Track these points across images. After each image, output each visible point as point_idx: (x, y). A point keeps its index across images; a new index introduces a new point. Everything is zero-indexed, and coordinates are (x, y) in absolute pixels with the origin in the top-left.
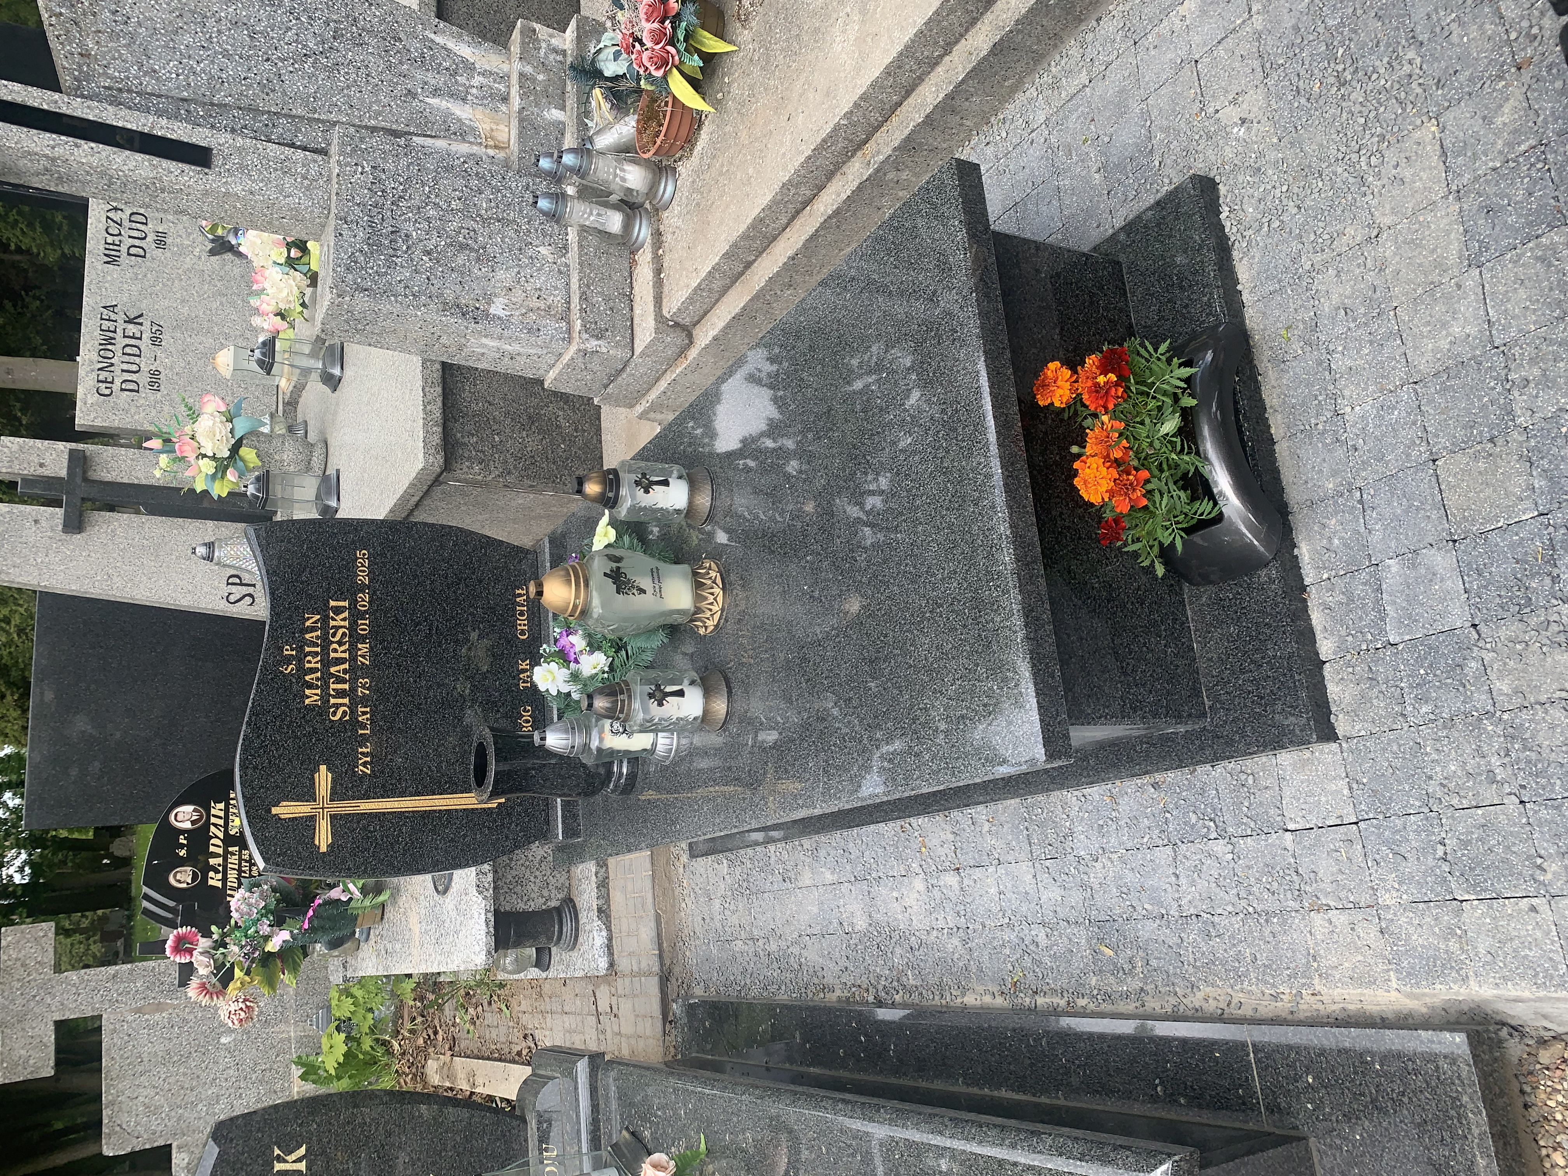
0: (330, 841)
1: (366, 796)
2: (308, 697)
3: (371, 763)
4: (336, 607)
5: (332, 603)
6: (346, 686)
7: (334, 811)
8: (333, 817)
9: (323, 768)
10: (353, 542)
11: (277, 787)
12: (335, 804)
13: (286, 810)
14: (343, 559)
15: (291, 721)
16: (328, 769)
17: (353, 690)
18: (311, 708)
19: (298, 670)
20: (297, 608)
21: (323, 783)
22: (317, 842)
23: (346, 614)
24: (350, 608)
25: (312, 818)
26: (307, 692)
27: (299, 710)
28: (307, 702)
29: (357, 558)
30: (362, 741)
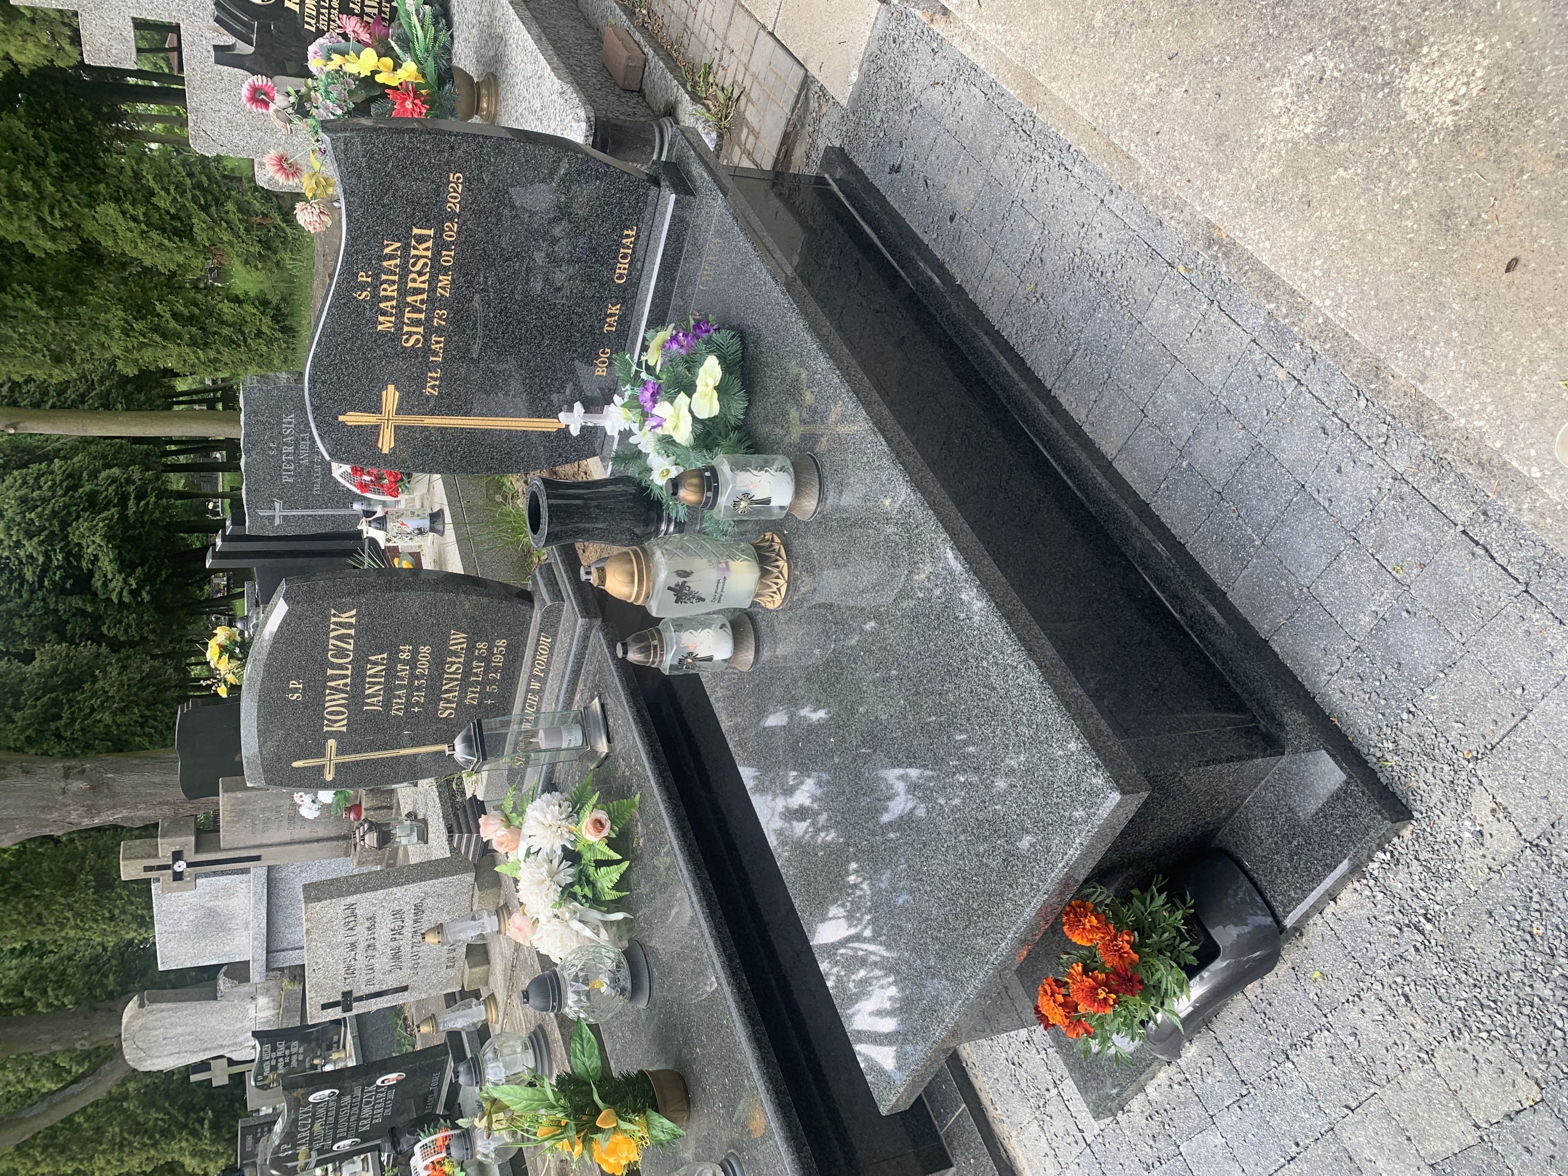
0: (392, 445)
1: (432, 413)
2: (381, 324)
3: (439, 386)
4: (420, 235)
5: (416, 231)
6: (422, 316)
7: (398, 423)
8: (397, 428)
9: (391, 387)
10: (448, 163)
11: (345, 399)
12: (400, 417)
13: (353, 418)
14: (433, 182)
15: (362, 345)
16: (397, 388)
17: (429, 320)
18: (383, 334)
19: (372, 297)
20: (376, 233)
21: (390, 399)
22: (380, 445)
23: (430, 244)
24: (434, 237)
25: (377, 427)
26: (381, 319)
27: (371, 335)
28: (380, 328)
29: (449, 182)
30: (433, 367)
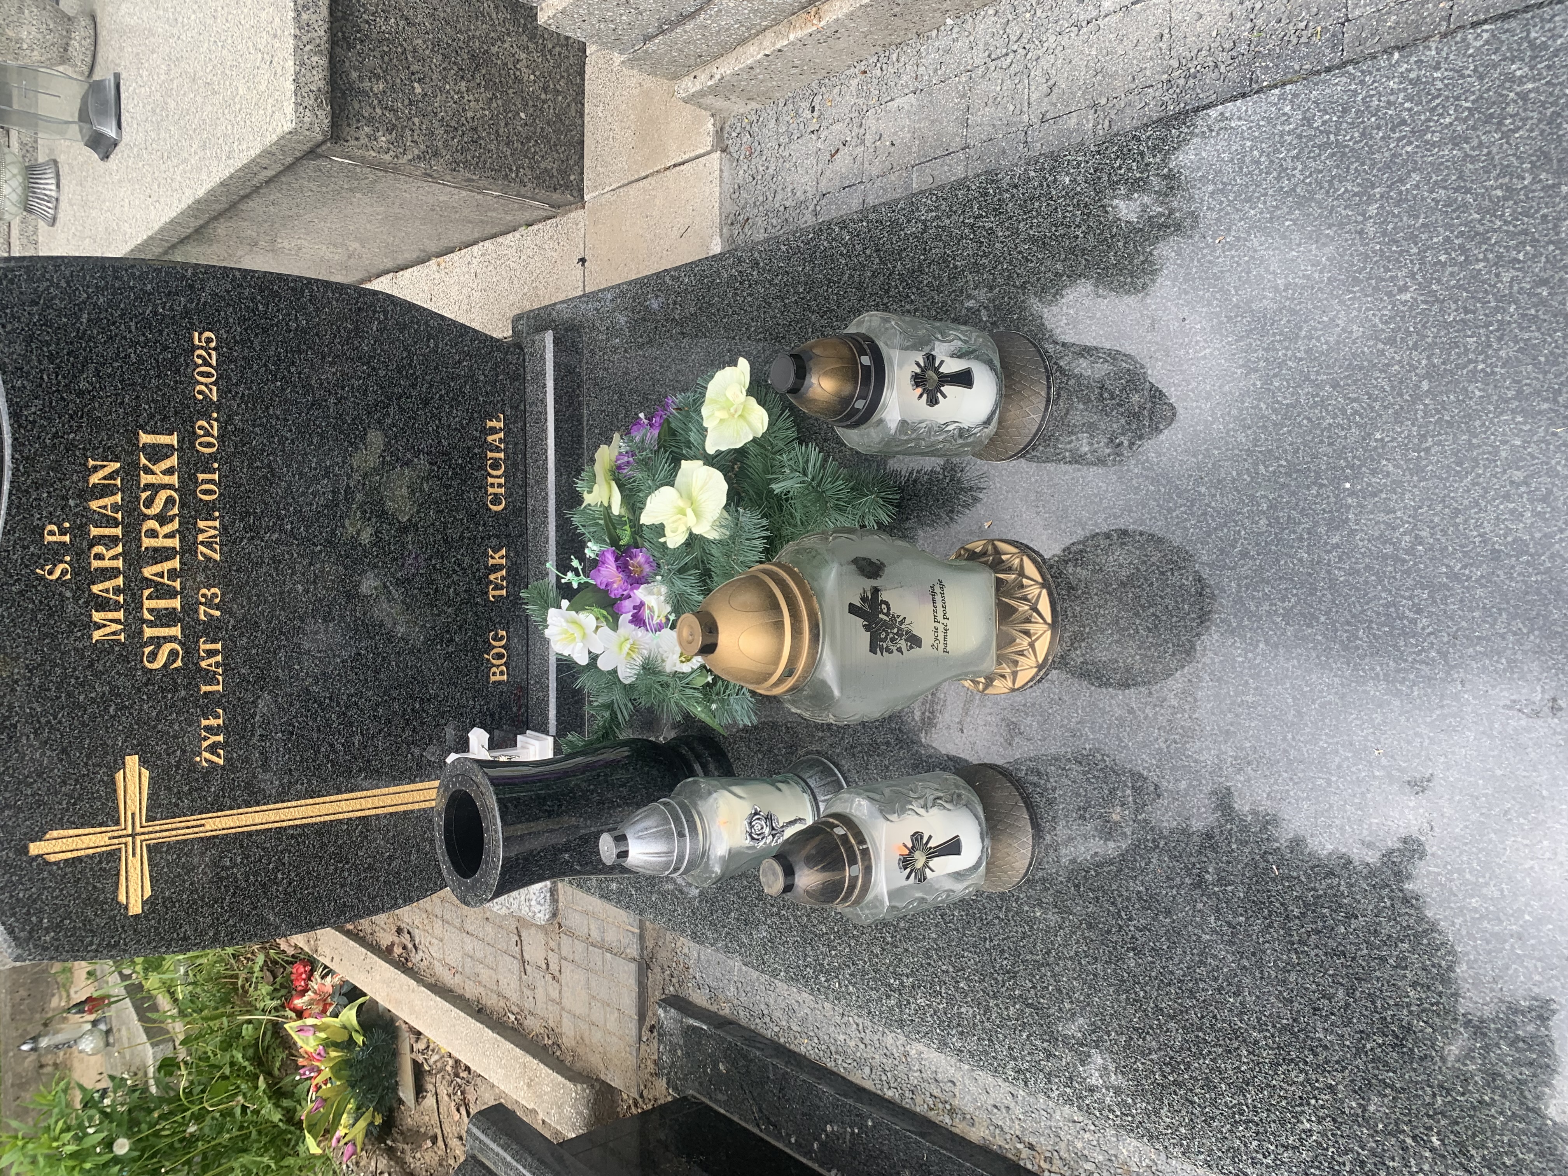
0: (148, 893)
1: (217, 806)
2: (99, 627)
3: (224, 745)
4: (154, 446)
5: (145, 438)
6: (176, 603)
7: (156, 838)
8: (153, 850)
9: (132, 761)
10: (186, 313)
11: (39, 803)
12: (157, 825)
13: (59, 846)
14: (165, 348)
15: (64, 676)
16: (143, 762)
17: (190, 608)
18: (105, 648)
19: (75, 574)
20: (70, 447)
21: (133, 789)
22: (122, 898)
23: (173, 461)
24: (180, 449)
25: (113, 856)
26: (97, 617)
27: (80, 653)
28: (97, 635)
29: (194, 348)
30: (208, 706)
